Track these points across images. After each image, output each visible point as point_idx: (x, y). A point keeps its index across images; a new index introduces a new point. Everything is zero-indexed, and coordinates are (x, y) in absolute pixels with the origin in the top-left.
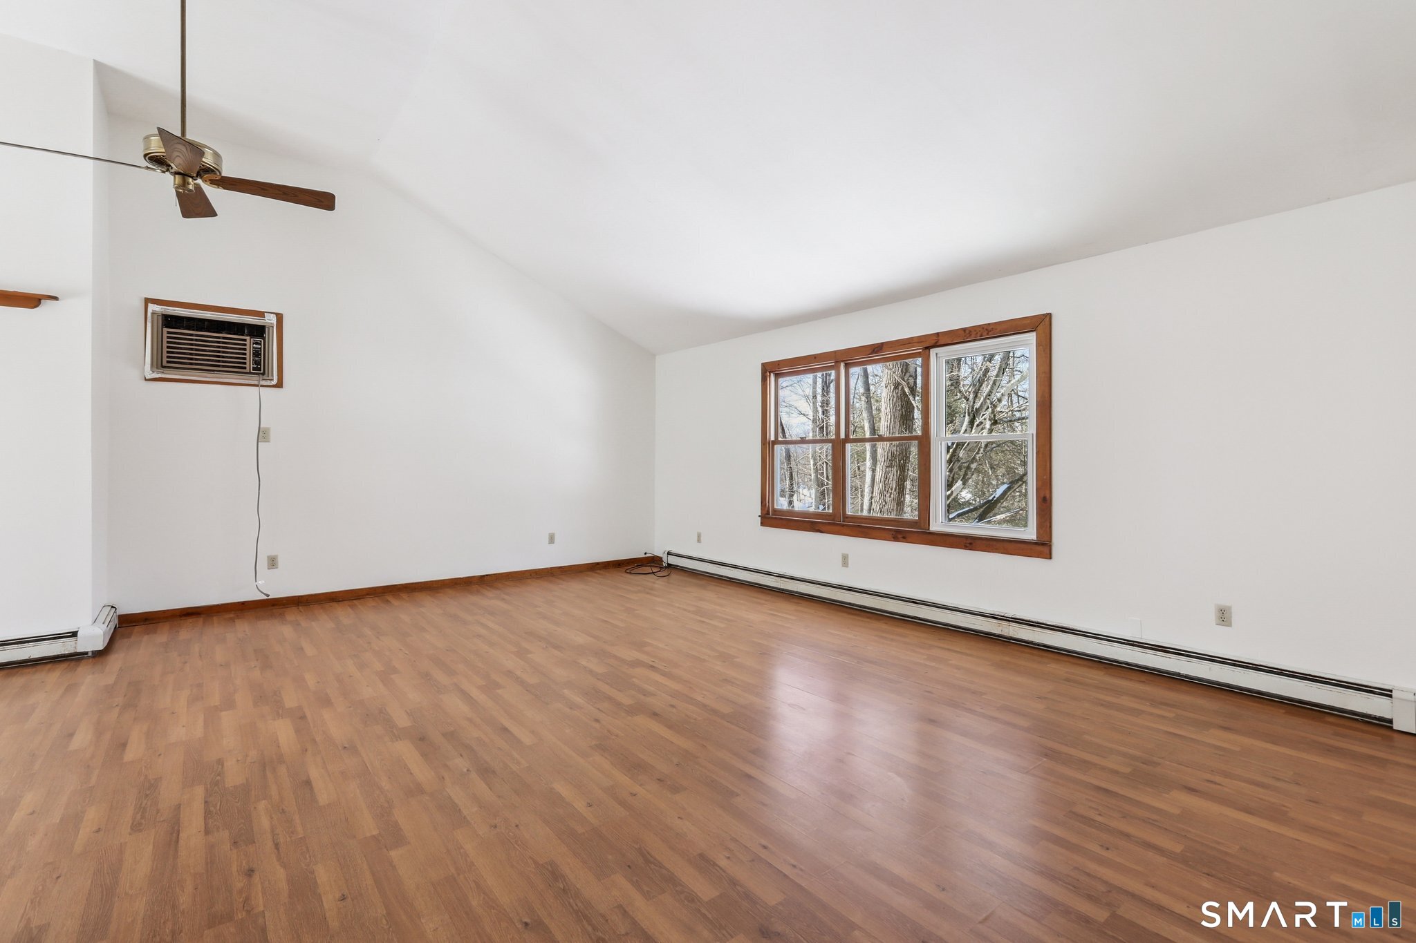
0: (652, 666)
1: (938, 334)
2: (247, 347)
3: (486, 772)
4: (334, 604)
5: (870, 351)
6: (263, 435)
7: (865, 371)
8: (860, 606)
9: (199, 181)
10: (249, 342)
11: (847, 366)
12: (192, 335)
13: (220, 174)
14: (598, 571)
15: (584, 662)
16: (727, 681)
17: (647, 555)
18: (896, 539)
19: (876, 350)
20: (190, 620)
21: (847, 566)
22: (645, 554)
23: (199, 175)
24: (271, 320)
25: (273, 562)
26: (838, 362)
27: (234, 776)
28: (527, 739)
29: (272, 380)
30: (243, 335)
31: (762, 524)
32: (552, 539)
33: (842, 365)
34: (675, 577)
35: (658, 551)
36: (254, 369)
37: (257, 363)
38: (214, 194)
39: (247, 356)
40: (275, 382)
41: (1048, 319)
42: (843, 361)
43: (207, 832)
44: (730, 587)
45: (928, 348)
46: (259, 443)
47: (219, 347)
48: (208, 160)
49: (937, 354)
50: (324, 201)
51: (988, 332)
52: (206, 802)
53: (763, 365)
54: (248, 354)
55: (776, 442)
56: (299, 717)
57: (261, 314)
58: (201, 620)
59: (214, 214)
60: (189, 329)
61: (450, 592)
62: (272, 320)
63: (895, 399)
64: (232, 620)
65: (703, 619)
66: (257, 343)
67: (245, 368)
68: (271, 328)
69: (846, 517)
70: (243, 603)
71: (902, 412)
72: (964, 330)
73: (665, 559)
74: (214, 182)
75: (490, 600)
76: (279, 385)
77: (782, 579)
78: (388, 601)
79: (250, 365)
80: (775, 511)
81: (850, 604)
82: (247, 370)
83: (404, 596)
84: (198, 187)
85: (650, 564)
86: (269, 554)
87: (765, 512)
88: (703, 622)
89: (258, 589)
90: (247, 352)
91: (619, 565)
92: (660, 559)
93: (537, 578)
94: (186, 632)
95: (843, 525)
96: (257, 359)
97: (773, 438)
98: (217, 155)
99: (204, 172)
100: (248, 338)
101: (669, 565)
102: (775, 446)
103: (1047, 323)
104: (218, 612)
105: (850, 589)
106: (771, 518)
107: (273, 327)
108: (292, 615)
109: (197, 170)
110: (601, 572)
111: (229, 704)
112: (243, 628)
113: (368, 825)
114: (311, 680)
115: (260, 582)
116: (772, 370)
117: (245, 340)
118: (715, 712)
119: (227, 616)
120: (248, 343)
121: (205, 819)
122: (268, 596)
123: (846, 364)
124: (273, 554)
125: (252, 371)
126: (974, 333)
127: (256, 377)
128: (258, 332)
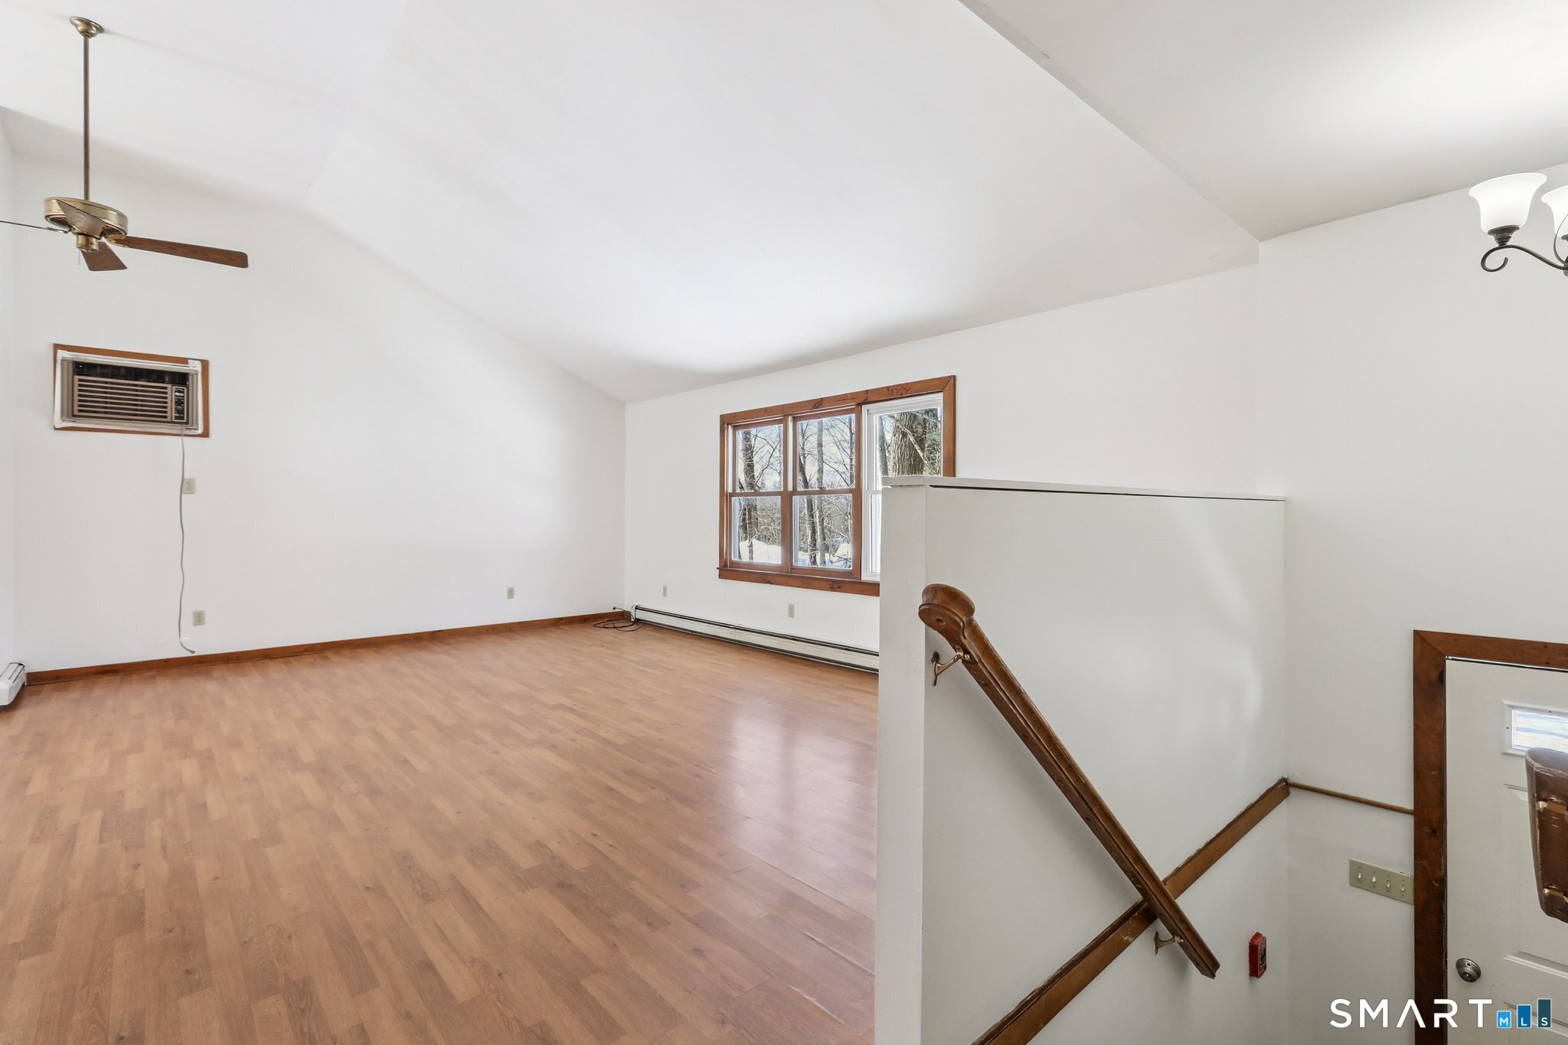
0: (571, 709)
1: (867, 391)
2: (169, 396)
3: (374, 792)
4: (269, 662)
5: (812, 406)
6: (186, 486)
7: (821, 424)
8: (804, 655)
9: (103, 239)
10: (171, 391)
11: (795, 419)
12: (106, 383)
13: (126, 234)
14: (561, 627)
15: (507, 707)
16: (637, 720)
17: (616, 610)
18: (833, 589)
19: (817, 405)
20: (106, 678)
21: (793, 617)
22: (614, 608)
23: (103, 234)
24: (195, 367)
25: (199, 618)
26: (786, 416)
27: (132, 802)
28: (422, 766)
29: (197, 429)
30: (163, 383)
31: (721, 576)
32: (511, 593)
33: (790, 418)
34: (644, 632)
35: (627, 606)
36: (176, 418)
37: (180, 412)
38: (119, 251)
39: (168, 405)
40: (200, 431)
41: (952, 381)
42: (790, 415)
43: (101, 841)
44: (683, 639)
45: (860, 405)
46: (183, 495)
47: (137, 395)
48: (112, 221)
49: (868, 410)
50: (238, 260)
51: (907, 390)
52: (103, 821)
53: (722, 417)
54: (169, 403)
55: (732, 495)
56: (206, 759)
57: (184, 361)
58: (118, 678)
59: (124, 267)
60: (103, 377)
61: (396, 647)
62: (198, 367)
63: (903, 448)
64: (153, 677)
65: (643, 669)
66: (179, 392)
67: (166, 417)
68: (195, 376)
69: (793, 569)
70: (166, 661)
71: (911, 462)
72: (888, 388)
73: (633, 614)
74: (118, 242)
75: (439, 656)
76: (206, 434)
77: (738, 631)
78: (327, 658)
79: (171, 413)
80: (733, 564)
81: (795, 653)
82: (169, 419)
83: (346, 652)
84: (103, 246)
85: (618, 619)
86: (195, 610)
87: (723, 564)
88: (643, 671)
89: (184, 648)
90: (168, 400)
91: (585, 620)
92: (629, 614)
93: (495, 634)
94: (101, 690)
95: (789, 577)
96: (179, 407)
97: (730, 490)
98: (122, 217)
99: (108, 231)
100: (169, 386)
101: (637, 621)
102: (733, 498)
103: (952, 384)
104: (138, 670)
105: (794, 639)
106: (729, 570)
107: (197, 374)
108: (218, 671)
109: (100, 231)
110: (565, 627)
111: (137, 748)
112: (164, 687)
113: (252, 831)
114: (225, 727)
115: (185, 639)
116: (730, 421)
117: (166, 388)
118: (609, 743)
119: (148, 674)
120: (169, 391)
121: (101, 832)
122: (193, 652)
123: (794, 418)
124: (199, 609)
125: (174, 420)
126: (895, 392)
127: (179, 427)
128: (181, 379)
